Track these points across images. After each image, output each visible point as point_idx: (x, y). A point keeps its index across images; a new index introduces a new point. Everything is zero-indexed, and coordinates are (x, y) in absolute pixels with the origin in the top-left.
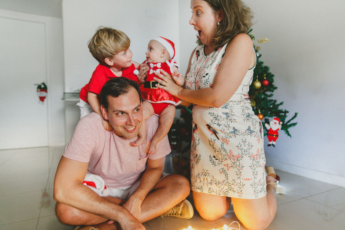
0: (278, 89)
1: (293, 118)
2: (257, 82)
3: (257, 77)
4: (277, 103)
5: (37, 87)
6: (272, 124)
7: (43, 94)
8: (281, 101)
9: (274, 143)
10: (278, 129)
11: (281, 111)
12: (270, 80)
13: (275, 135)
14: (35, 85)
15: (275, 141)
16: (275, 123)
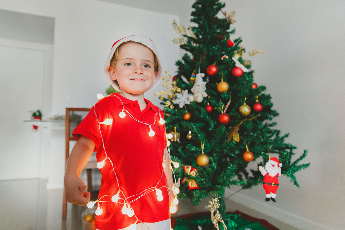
0: (280, 116)
1: (301, 158)
2: (245, 106)
3: (245, 99)
4: (281, 135)
5: (31, 114)
6: (269, 167)
7: (37, 123)
8: (286, 133)
9: (273, 195)
10: (278, 174)
11: (287, 147)
12: (264, 103)
13: (273, 183)
14: (30, 112)
15: (275, 193)
16: (273, 166)
